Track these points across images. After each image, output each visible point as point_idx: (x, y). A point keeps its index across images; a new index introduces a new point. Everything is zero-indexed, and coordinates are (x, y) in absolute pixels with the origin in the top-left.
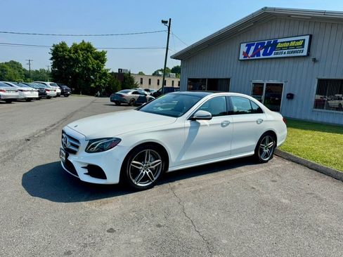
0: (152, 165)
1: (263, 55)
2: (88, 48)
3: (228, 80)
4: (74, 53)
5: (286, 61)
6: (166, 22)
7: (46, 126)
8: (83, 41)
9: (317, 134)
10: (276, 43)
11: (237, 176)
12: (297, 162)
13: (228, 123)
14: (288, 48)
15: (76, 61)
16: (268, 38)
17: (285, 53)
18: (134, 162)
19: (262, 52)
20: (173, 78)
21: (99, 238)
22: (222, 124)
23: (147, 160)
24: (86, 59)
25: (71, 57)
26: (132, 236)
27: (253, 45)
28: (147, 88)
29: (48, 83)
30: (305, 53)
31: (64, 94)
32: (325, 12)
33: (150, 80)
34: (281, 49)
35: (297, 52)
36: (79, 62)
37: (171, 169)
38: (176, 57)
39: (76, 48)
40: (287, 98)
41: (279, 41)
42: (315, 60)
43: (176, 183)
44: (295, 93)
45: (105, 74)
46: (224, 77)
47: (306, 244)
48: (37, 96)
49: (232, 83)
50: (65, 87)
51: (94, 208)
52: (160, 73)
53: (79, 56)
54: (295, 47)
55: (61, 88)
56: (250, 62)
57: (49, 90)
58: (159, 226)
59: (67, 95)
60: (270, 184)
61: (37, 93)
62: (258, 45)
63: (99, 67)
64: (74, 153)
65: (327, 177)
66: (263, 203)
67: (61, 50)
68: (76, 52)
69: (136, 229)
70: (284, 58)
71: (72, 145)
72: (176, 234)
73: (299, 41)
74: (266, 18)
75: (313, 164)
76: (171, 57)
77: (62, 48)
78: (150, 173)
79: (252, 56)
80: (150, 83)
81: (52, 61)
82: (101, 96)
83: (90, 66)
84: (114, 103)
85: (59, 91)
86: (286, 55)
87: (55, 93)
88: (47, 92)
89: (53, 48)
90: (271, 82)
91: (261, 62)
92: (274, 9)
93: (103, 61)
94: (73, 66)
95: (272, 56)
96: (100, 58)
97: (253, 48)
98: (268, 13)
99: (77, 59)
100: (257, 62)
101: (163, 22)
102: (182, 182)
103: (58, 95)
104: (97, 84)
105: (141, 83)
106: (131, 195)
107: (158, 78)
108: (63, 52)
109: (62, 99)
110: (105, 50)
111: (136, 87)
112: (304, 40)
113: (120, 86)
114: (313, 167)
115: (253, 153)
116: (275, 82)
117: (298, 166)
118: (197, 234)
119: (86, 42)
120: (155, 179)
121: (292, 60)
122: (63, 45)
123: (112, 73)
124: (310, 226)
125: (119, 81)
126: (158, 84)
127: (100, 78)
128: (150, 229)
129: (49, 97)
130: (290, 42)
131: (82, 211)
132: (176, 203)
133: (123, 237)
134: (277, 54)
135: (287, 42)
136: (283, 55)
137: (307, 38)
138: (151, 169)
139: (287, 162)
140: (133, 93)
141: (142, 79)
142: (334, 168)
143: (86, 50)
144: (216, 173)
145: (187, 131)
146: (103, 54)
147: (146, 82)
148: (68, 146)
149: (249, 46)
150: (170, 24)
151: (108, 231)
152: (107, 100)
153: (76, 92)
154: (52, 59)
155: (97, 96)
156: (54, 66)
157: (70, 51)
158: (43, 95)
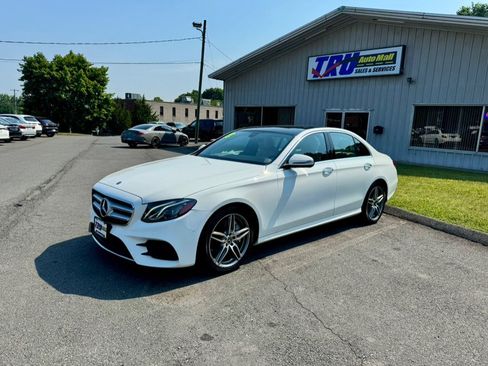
0: (238, 236)
1: (341, 73)
2: (79, 63)
3: (292, 109)
4: (57, 71)
5: (372, 82)
6: (200, 25)
7: (38, 183)
8: (71, 53)
9: (424, 181)
10: (357, 56)
11: (346, 244)
12: (415, 220)
13: (331, 171)
14: (374, 63)
15: (62, 82)
16: (347, 49)
17: (370, 71)
18: (215, 233)
19: (338, 69)
20: (207, 105)
21: (193, 351)
22: (324, 172)
23: (232, 229)
24: (77, 79)
25: (53, 76)
26: (241, 343)
27: (326, 59)
28: (171, 121)
29: (22, 117)
30: (397, 71)
31: (47, 132)
32: (423, 15)
33: (174, 109)
34: (365, 64)
35: (386, 69)
36: (66, 83)
37: (261, 240)
38: (216, 76)
39: (60, 63)
40: (375, 132)
41: (362, 53)
42: (410, 81)
43: (268, 260)
44: (386, 126)
45: (107, 101)
46: (287, 105)
47: (477, 334)
48: (8, 137)
49: (297, 113)
50: (48, 122)
51: (165, 304)
52: (189, 99)
53: (66, 74)
54: (384, 63)
55: (42, 124)
56: (322, 84)
57: (24, 128)
58: (272, 325)
59: (52, 135)
60: (394, 253)
61: (8, 132)
62: (333, 59)
63: (99, 92)
64: (124, 223)
65: (461, 239)
66: (397, 281)
67: (37, 65)
68: (61, 68)
69: (241, 332)
70: (370, 77)
71: (116, 211)
72: (300, 334)
73: (389, 54)
74: (343, 21)
75: (438, 223)
76: (210, 76)
77: (39, 62)
78: (235, 248)
79: (325, 75)
80: (174, 114)
81: (23, 83)
82: (100, 134)
83: (83, 89)
84: (127, 145)
85: (40, 128)
86: (371, 74)
87: (34, 132)
88: (22, 130)
89: (23, 63)
90: (352, 110)
91: (337, 83)
92: (355, 9)
93: (103, 83)
94: (57, 90)
95: (353, 75)
96: (99, 77)
97: (326, 64)
98: (347, 15)
99: (63, 79)
100: (332, 83)
101: (195, 25)
102: (275, 257)
103: (38, 135)
104: (95, 115)
105: (162, 113)
106: (212, 281)
107: (187, 106)
108: (40, 68)
109: (44, 140)
110: (105, 66)
111: (154, 119)
112: (396, 53)
113: (129, 118)
114: (438, 226)
115: (360, 211)
116: (358, 111)
117: (417, 227)
118: (328, 332)
119: (75, 53)
120: (241, 255)
121: (379, 81)
122: (39, 58)
123: (117, 100)
124: (469, 308)
125: (128, 111)
126: (187, 115)
127: (100, 107)
128: (260, 331)
129: (24, 138)
130: (376, 55)
131: (150, 311)
132: (282, 290)
133: (228, 346)
134: (359, 71)
135: (373, 55)
136: (368, 74)
137: (399, 50)
138: (235, 242)
139: (402, 222)
140: (156, 129)
141: (162, 108)
142: (467, 227)
143: (76, 65)
144: (316, 242)
145: (281, 184)
146: (104, 71)
147: (168, 112)
148: (110, 213)
149: (320, 61)
150: (205, 28)
151: (202, 339)
152: (117, 140)
153: (63, 129)
154: (22, 79)
155: (95, 134)
156: (27, 89)
157: (50, 67)
158: (16, 135)
